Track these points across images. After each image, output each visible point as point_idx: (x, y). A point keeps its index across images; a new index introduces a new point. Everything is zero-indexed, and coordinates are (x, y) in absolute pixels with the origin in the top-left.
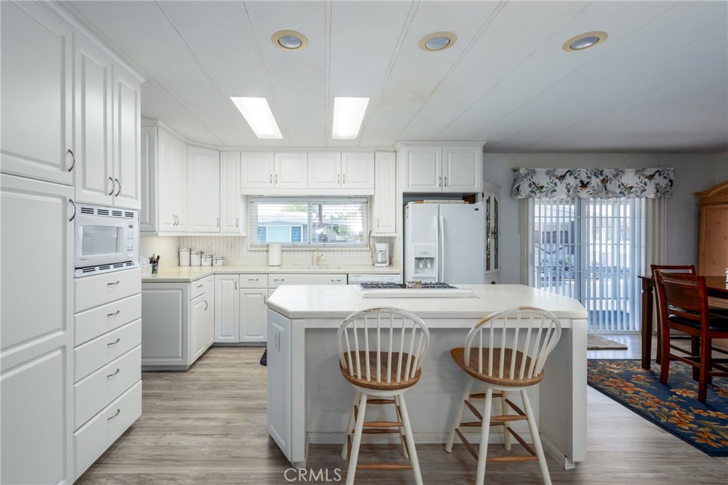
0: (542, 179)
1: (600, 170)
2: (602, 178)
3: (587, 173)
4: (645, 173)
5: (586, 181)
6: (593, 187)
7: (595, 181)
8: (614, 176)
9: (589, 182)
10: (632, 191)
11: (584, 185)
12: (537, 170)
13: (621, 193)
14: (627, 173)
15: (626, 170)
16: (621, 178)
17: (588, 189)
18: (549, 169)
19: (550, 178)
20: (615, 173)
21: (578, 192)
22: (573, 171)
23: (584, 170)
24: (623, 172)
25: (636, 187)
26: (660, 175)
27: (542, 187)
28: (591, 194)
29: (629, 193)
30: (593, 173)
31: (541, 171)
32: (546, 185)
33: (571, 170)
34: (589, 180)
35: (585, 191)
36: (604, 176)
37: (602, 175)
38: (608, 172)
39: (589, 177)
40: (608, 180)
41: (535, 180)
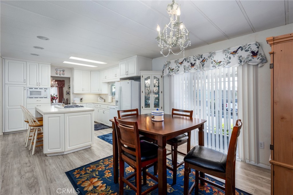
0: (173, 66)
1: (201, 55)
2: (201, 59)
3: (194, 58)
4: (230, 51)
5: (193, 62)
6: (197, 65)
7: (198, 62)
8: (209, 57)
9: (195, 63)
10: (221, 64)
11: (193, 65)
12: (171, 61)
13: (213, 66)
14: (216, 53)
15: (216, 52)
16: (213, 57)
17: (195, 67)
18: (176, 60)
19: (176, 64)
20: (209, 55)
21: (190, 69)
22: (187, 58)
23: (192, 57)
24: (214, 53)
25: (224, 62)
26: (242, 50)
27: (173, 69)
28: (196, 69)
29: (219, 66)
30: (197, 58)
31: (173, 61)
32: (175, 68)
33: (186, 58)
34: (195, 62)
35: (193, 68)
36: (203, 58)
37: (202, 58)
38: (205, 55)
39: (195, 60)
40: (205, 60)
41: (170, 66)
